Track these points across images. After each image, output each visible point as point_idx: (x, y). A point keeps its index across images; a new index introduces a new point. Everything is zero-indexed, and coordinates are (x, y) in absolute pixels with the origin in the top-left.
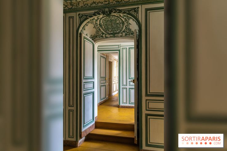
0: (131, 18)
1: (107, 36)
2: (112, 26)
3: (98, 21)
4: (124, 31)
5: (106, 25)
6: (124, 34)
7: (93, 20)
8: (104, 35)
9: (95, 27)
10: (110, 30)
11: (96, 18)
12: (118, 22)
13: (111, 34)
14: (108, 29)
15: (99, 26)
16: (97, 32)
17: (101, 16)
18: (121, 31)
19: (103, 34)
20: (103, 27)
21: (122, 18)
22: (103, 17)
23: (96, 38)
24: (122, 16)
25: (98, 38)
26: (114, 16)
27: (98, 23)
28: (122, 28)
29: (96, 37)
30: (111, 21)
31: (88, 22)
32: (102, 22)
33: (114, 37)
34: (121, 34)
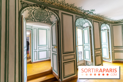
0: (54, 14)
1: (36, 20)
2: (40, 16)
3: (34, 10)
4: (46, 20)
5: (37, 14)
6: (46, 21)
7: (31, 8)
8: (33, 20)
9: (29, 13)
10: (38, 18)
11: (34, 7)
12: (45, 14)
13: (38, 20)
14: (37, 16)
15: (32, 13)
16: (29, 16)
17: (38, 8)
18: (45, 19)
19: (33, 18)
20: (35, 14)
21: (48, 13)
22: (38, 9)
23: (27, 21)
24: (50, 12)
25: (29, 20)
26: (45, 10)
27: (33, 11)
28: (46, 18)
29: (28, 19)
30: (42, 12)
31: (27, 9)
32: (35, 11)
33: (40, 22)
34: (44, 21)
